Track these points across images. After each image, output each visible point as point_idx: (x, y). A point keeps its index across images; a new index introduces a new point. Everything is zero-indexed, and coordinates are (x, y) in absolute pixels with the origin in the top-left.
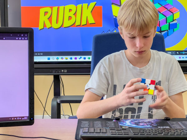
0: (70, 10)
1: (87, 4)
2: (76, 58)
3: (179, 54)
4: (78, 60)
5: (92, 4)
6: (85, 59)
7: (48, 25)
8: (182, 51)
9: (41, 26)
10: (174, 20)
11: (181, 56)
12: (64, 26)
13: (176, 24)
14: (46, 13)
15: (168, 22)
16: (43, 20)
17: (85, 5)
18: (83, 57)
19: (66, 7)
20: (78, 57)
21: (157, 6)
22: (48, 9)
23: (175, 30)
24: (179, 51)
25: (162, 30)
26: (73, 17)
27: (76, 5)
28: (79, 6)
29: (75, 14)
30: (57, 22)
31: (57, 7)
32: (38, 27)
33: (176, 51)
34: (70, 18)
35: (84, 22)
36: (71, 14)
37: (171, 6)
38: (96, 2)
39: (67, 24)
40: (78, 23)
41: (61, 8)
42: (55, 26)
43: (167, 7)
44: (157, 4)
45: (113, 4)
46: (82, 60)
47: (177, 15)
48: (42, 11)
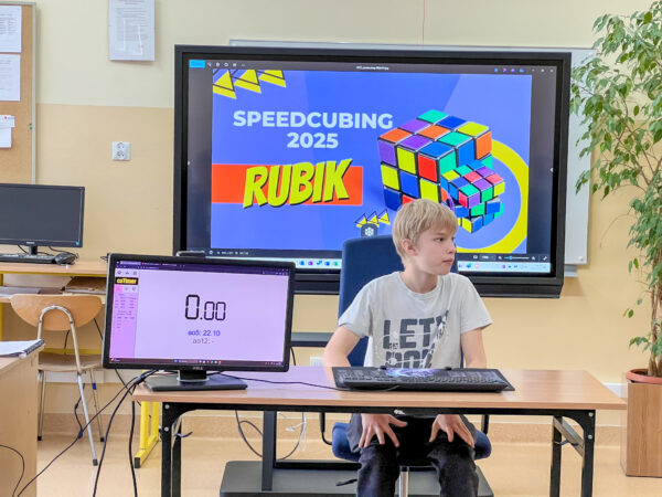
0: (303, 172)
1: (334, 162)
2: (311, 263)
3: (503, 260)
4: (315, 266)
5: (345, 163)
6: (328, 264)
7: (261, 200)
8: (508, 255)
9: (247, 201)
10: (494, 198)
11: (507, 264)
12: (291, 201)
13: (497, 205)
14: (258, 177)
15: (483, 200)
16: (251, 189)
17: (331, 164)
18: (325, 260)
19: (295, 166)
20: (315, 261)
21: (464, 170)
22: (262, 170)
23: (497, 215)
24: (503, 255)
25: (473, 214)
26: (308, 185)
27: (314, 164)
28: (320, 165)
29: (311, 180)
30: (277, 194)
31: (278, 167)
32: (242, 201)
33: (498, 255)
34: (302, 187)
35: (328, 196)
36: (305, 180)
37: (489, 171)
38: (350, 160)
39: (297, 197)
40: (316, 198)
41: (287, 168)
42: (274, 201)
43: (481, 172)
44: (465, 167)
45: (383, 163)
46: (323, 266)
47: (500, 189)
48: (251, 173)
